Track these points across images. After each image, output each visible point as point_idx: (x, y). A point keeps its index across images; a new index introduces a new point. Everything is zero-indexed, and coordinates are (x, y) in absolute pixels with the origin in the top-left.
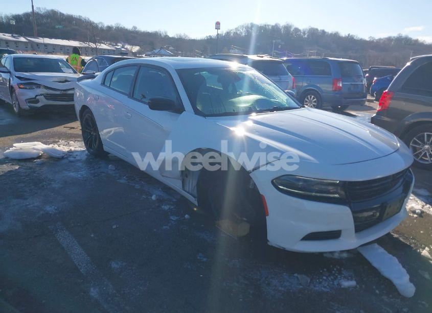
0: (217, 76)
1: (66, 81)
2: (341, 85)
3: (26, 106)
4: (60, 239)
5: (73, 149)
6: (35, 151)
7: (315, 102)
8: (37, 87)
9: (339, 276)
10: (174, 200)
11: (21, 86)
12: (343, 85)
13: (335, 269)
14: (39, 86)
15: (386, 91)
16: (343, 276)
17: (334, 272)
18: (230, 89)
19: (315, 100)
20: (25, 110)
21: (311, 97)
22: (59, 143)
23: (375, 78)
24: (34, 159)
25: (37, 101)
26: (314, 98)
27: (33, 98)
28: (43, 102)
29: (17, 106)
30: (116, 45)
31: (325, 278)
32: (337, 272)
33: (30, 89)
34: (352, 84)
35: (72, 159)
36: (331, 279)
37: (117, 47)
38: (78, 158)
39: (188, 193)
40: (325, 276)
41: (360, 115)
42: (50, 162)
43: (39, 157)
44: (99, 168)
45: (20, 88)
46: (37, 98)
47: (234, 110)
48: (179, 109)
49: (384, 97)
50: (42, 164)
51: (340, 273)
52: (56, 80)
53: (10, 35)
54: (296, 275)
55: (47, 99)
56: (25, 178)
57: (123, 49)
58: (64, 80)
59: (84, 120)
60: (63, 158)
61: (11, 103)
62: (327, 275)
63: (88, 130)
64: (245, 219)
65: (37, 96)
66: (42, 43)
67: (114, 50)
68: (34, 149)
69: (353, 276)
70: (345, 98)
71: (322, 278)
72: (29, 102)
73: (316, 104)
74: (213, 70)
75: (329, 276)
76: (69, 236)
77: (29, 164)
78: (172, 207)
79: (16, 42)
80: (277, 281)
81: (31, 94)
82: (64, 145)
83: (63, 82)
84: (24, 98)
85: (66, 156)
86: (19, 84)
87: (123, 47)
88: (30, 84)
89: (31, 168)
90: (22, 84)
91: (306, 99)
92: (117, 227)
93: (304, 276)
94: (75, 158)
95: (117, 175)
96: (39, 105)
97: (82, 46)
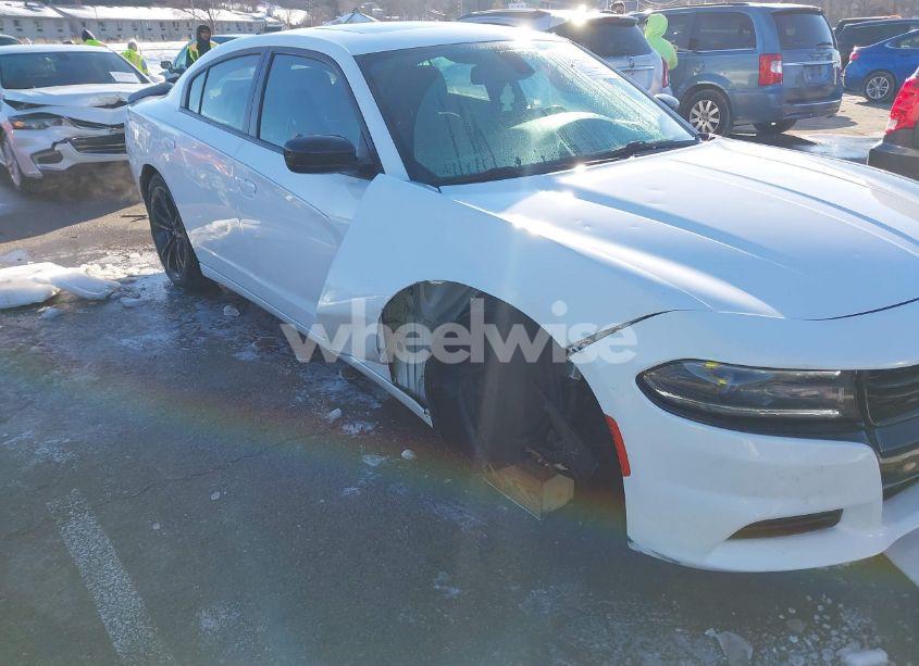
0: (470, 67)
1: (121, 103)
2: (779, 70)
3: (34, 170)
4: (72, 542)
5: (134, 271)
6: (40, 286)
7: (714, 116)
8: (55, 124)
9: (834, 633)
10: (377, 406)
11: (18, 124)
12: (784, 68)
13: (820, 608)
14: (58, 120)
15: (913, 77)
16: (845, 628)
17: (817, 617)
18: (507, 98)
19: (716, 110)
20: (32, 180)
21: (705, 105)
22: (102, 260)
23: (856, 48)
24: (38, 305)
25: (58, 158)
26: (712, 108)
27: (47, 151)
28: (71, 157)
29: (16, 171)
30: (255, 10)
31: (794, 639)
32: (828, 618)
33: (39, 128)
34: (805, 66)
35: (128, 301)
36: (813, 642)
37: (255, 15)
38: (145, 296)
39: (406, 391)
40: (794, 634)
41: (823, 141)
42: (78, 311)
43: (51, 301)
44: (194, 320)
45: (15, 128)
46: (56, 149)
47: (518, 161)
48: (367, 167)
49: (906, 95)
50: (58, 318)
51: (836, 622)
52: (96, 101)
53: (22, 4)
54: (710, 632)
55: (78, 150)
56: (7, 363)
57: (269, 19)
58: (113, 103)
59: (153, 201)
60: (107, 299)
61: (4, 164)
62: (801, 631)
63: (165, 225)
64: (559, 466)
65: (55, 144)
66: (92, 20)
67: (250, 24)
68: (36, 281)
69: (874, 629)
70: (789, 102)
71: (786, 642)
72: (41, 161)
73: (717, 121)
74: (459, 52)
75: (806, 633)
76: (95, 531)
77: (25, 321)
78: (370, 428)
79: (37, 20)
80: (657, 654)
81: (41, 140)
82: (114, 265)
83: (113, 106)
84: (28, 151)
85: (116, 294)
86: (12, 120)
87: (269, 15)
88: (37, 116)
89: (28, 331)
90: (19, 118)
91: (694, 111)
92: (222, 496)
93: (735, 637)
94: (139, 297)
95: (235, 339)
96: (63, 165)
97: (180, 18)
